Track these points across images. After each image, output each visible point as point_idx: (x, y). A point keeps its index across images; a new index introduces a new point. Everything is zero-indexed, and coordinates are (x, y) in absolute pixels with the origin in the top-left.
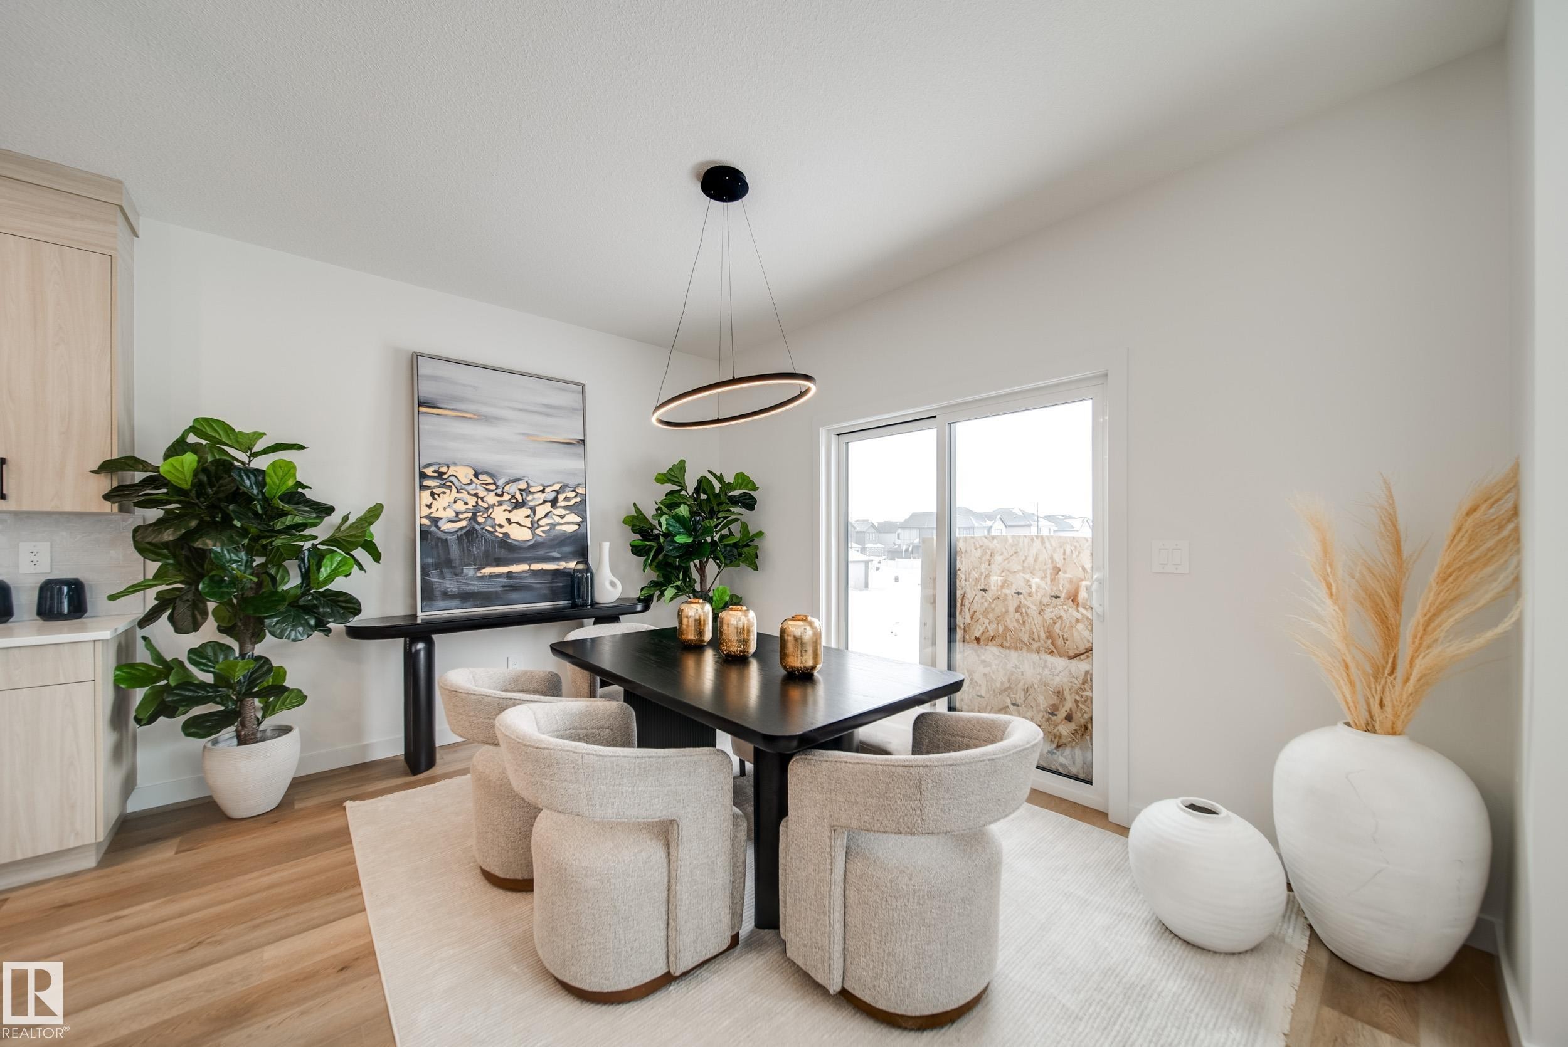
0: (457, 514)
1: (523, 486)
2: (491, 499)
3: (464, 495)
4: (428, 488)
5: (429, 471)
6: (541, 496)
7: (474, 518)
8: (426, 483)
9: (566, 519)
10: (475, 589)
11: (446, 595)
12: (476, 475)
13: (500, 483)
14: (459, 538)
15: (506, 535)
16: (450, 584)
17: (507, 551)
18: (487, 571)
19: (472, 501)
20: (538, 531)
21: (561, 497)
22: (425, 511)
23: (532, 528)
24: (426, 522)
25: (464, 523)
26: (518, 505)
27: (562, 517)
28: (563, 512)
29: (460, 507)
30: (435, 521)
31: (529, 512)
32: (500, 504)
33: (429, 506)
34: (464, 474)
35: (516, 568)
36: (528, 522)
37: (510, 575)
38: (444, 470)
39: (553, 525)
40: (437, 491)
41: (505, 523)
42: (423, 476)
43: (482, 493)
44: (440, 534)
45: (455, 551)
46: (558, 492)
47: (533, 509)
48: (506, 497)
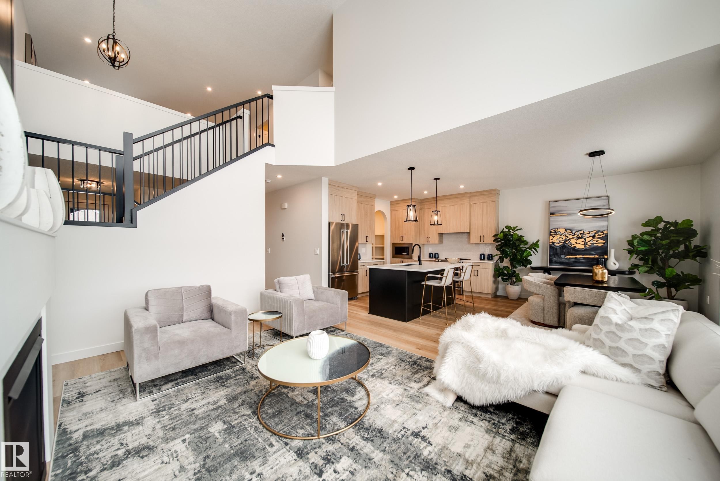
0: (560, 241)
1: (582, 232)
2: (571, 237)
3: (562, 236)
4: (552, 235)
5: (552, 231)
6: (588, 235)
7: (565, 242)
8: (551, 234)
9: (598, 242)
10: (564, 261)
11: (556, 262)
12: (566, 231)
13: (574, 232)
14: (560, 248)
15: (575, 247)
16: (557, 259)
17: (576, 251)
18: (568, 257)
19: (564, 238)
20: (587, 246)
21: (596, 235)
22: (551, 241)
23: (585, 245)
24: (551, 243)
25: (562, 244)
26: (579, 238)
27: (597, 241)
28: (597, 239)
29: (561, 239)
30: (553, 243)
31: (583, 240)
32: (573, 238)
33: (552, 240)
34: (562, 231)
35: (578, 256)
36: (583, 243)
37: (576, 258)
38: (556, 230)
39: (593, 244)
40: (554, 236)
41: (575, 243)
42: (551, 232)
43: (567, 235)
44: (555, 247)
45: (559, 251)
46: (595, 233)
47: (585, 239)
48: (575, 236)
